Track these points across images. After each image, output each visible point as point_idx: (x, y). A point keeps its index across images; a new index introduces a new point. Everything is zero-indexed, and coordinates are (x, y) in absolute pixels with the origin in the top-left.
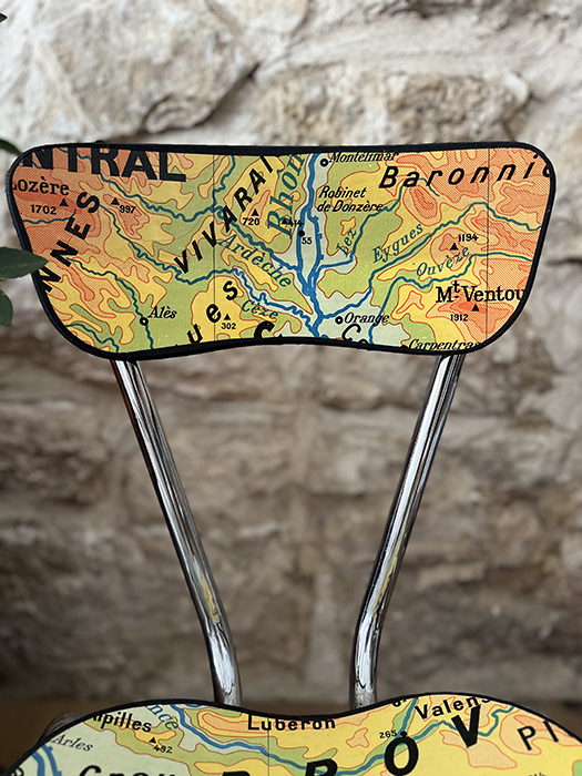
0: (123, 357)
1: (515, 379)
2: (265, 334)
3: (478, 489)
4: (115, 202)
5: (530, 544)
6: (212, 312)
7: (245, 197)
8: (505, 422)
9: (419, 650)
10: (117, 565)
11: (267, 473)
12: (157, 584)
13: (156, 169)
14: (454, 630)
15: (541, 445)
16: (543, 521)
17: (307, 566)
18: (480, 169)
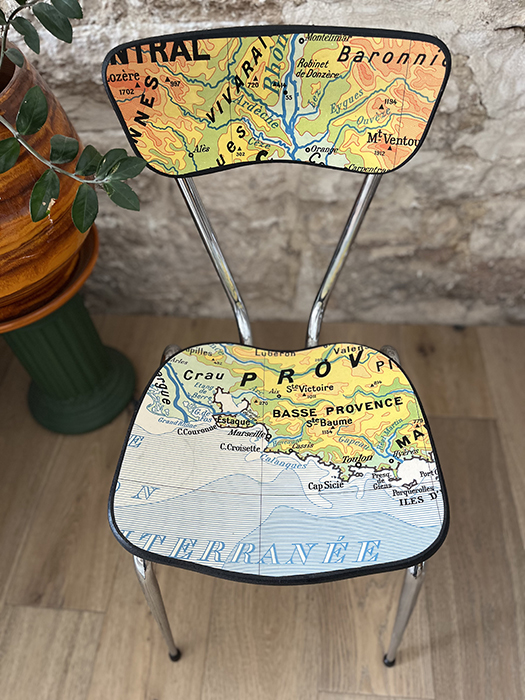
0: (181, 176)
1: (454, 125)
2: (263, 158)
3: (417, 199)
4: (168, 80)
5: (453, 233)
6: (230, 146)
7: (249, 68)
8: (443, 154)
9: (366, 294)
10: (172, 241)
11: (269, 186)
13: (191, 53)
14: (390, 284)
15: (467, 171)
16: (460, 220)
17: (296, 246)
18: (403, 54)
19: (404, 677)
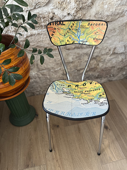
5: (95, 65)
10: (38, 77)
12: (44, 78)
16: (97, 61)
17: (65, 73)
19: (118, 156)
